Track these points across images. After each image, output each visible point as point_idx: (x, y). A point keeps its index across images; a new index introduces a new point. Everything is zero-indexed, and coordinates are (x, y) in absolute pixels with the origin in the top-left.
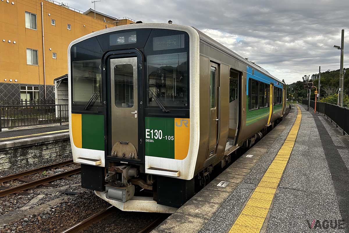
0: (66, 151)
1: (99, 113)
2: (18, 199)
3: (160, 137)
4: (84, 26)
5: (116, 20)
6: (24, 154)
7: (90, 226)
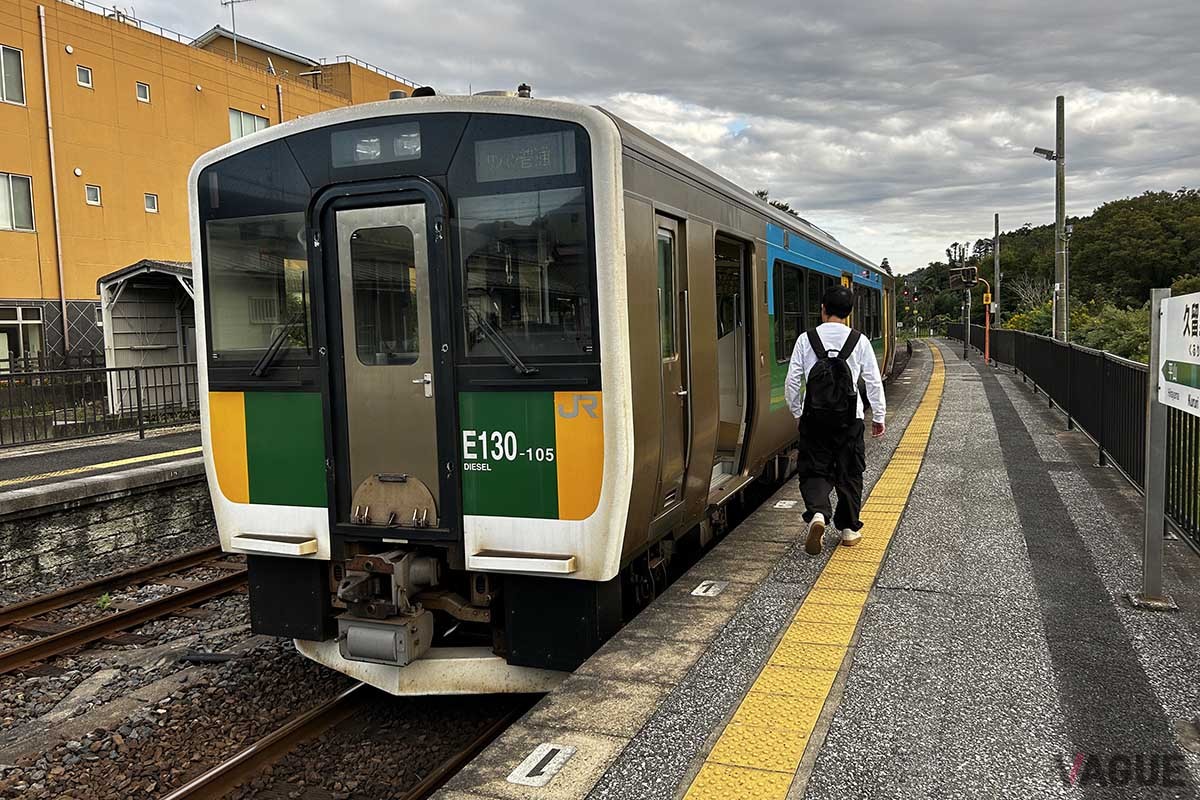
0: (172, 523)
1: (307, 386)
2: (27, 687)
3: (511, 454)
4: (199, 88)
5: (310, 66)
6: (25, 541)
7: (290, 753)
